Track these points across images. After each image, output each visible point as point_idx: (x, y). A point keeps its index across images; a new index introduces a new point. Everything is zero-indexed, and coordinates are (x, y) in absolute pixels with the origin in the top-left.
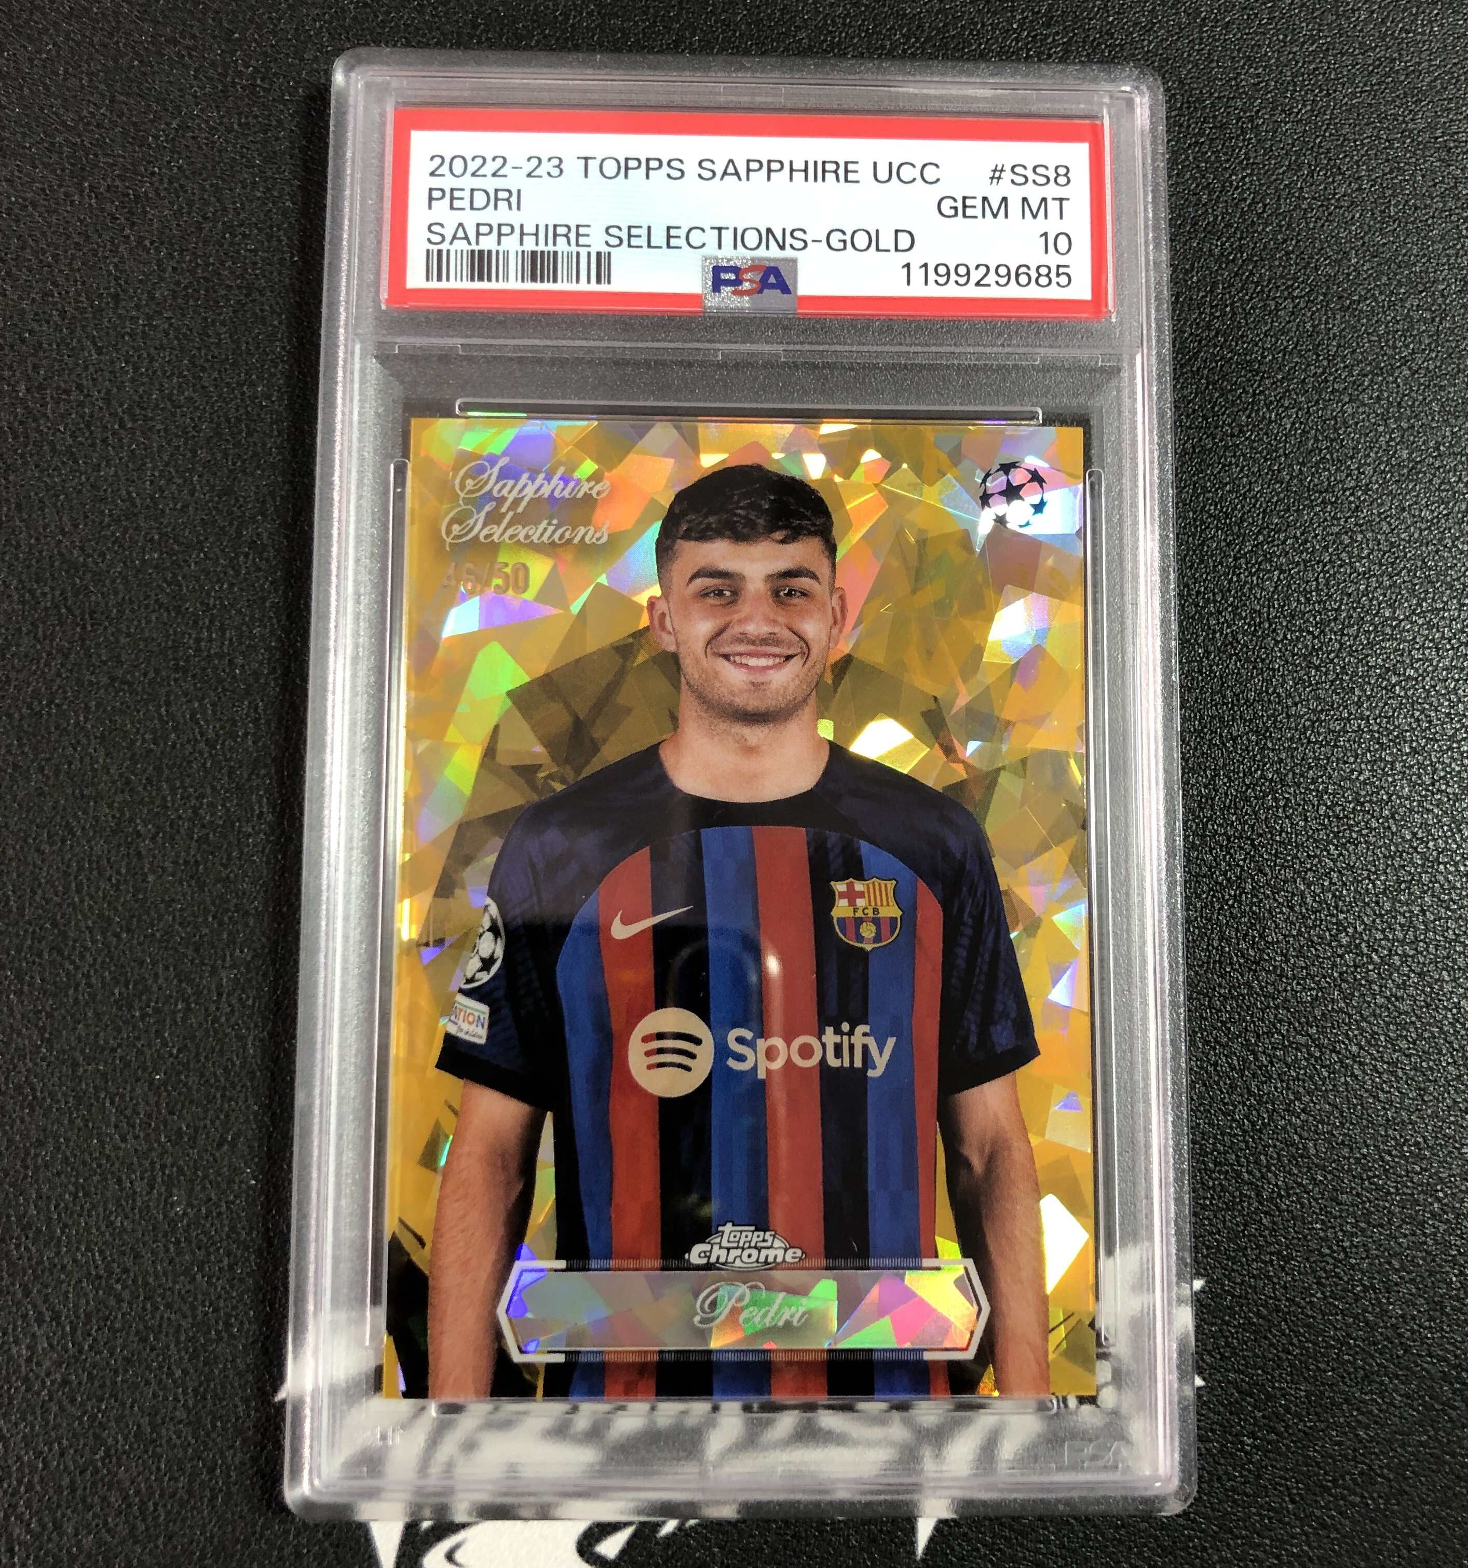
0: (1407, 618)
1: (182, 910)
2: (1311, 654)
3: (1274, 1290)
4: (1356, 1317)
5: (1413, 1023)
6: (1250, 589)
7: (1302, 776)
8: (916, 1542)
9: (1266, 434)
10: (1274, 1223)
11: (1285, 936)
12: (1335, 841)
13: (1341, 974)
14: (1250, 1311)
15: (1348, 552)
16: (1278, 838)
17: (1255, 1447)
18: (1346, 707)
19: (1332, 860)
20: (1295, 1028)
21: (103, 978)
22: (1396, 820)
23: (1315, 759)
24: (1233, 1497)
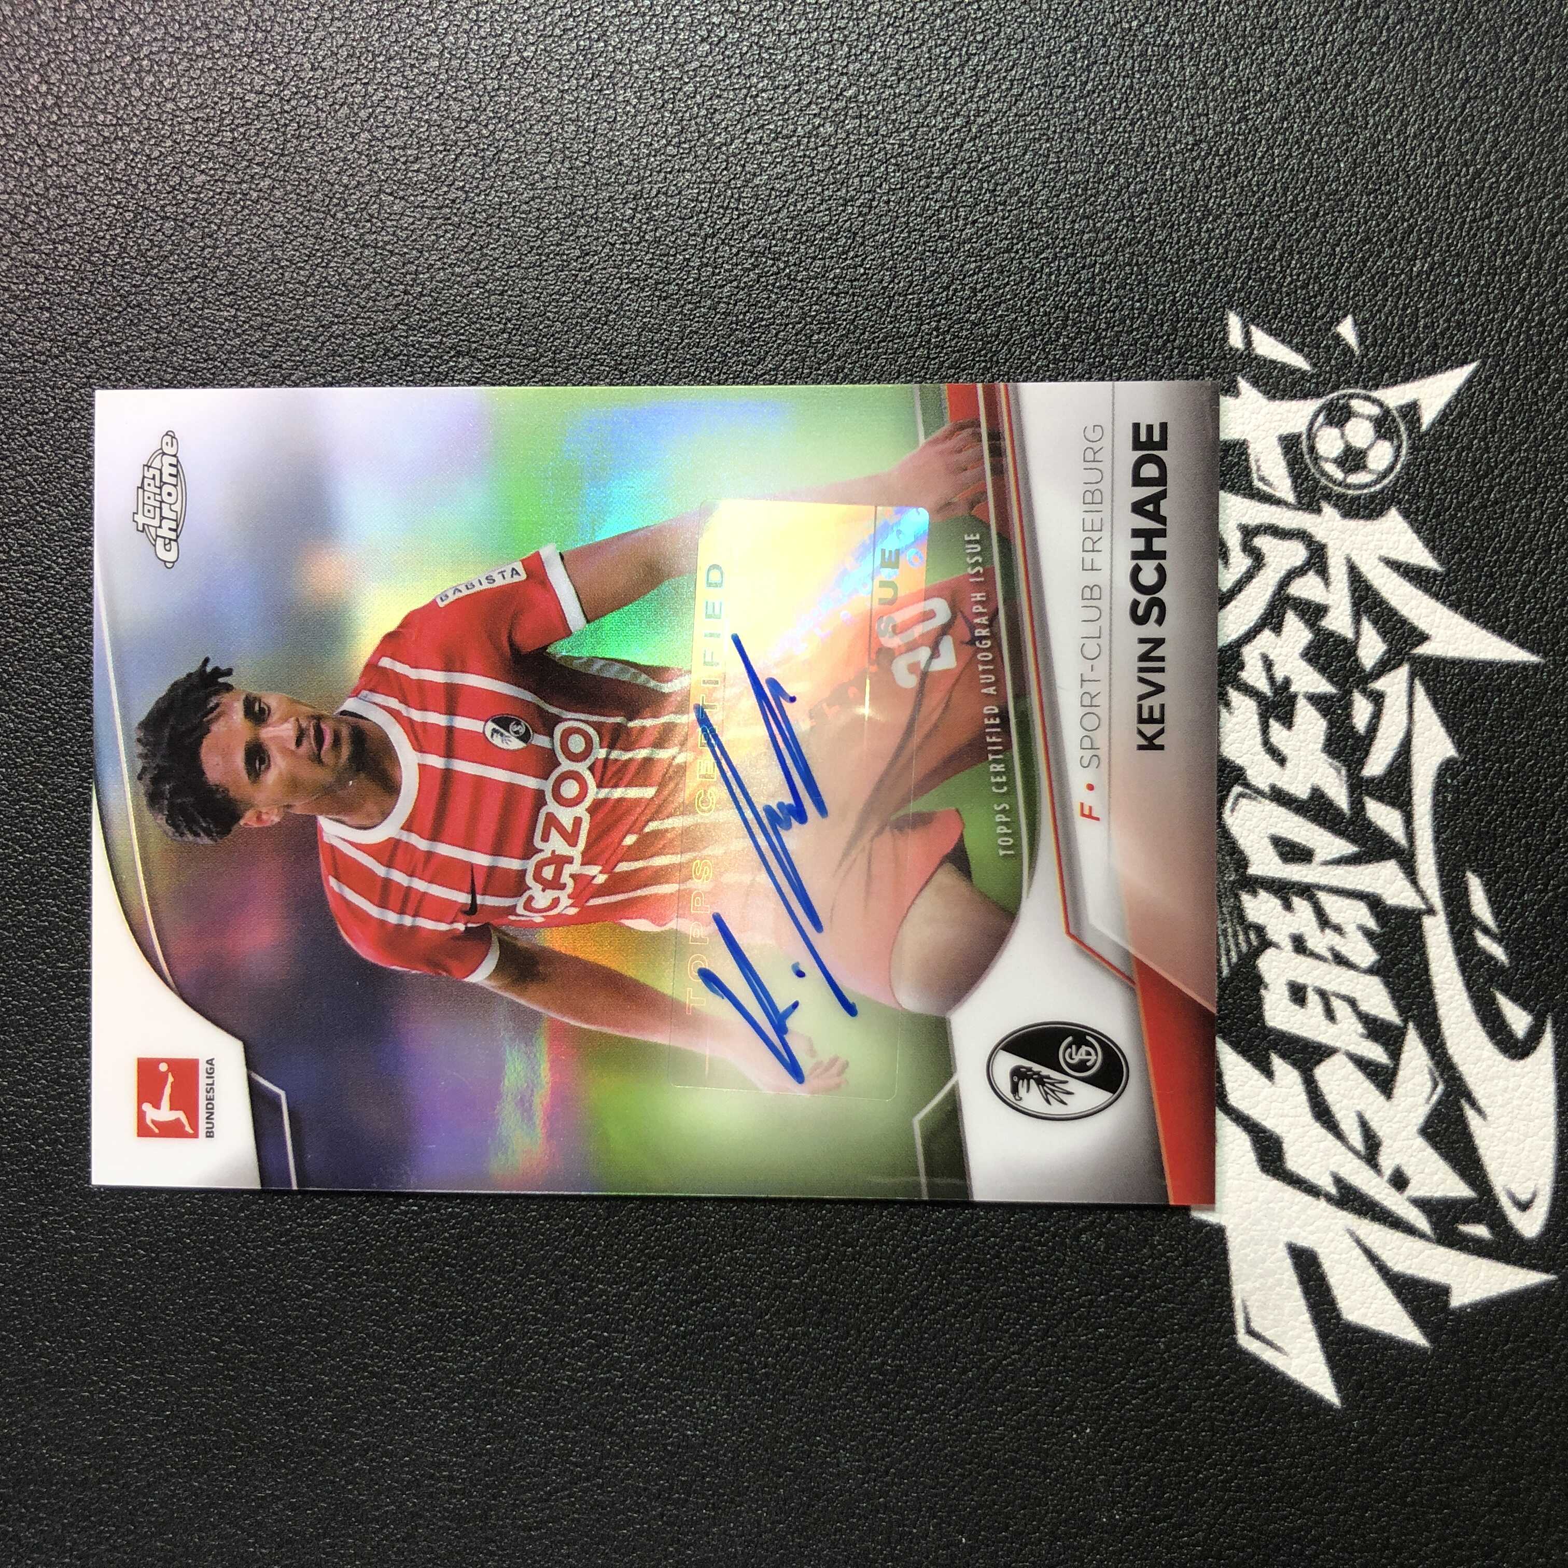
0: (440, 41)
2: (483, 158)
3: (1242, 228)
4: (1277, 132)
5: (929, 51)
6: (402, 230)
7: (630, 173)
8: (1525, 663)
9: (213, 205)
10: (1164, 226)
12: (711, 136)
13: (869, 135)
14: (1266, 259)
15: (359, 109)
16: (705, 205)
17: (1425, 258)
18: (548, 117)
19: (732, 141)
20: (934, 193)
22: (685, 62)
23: (610, 158)
24: (1483, 286)
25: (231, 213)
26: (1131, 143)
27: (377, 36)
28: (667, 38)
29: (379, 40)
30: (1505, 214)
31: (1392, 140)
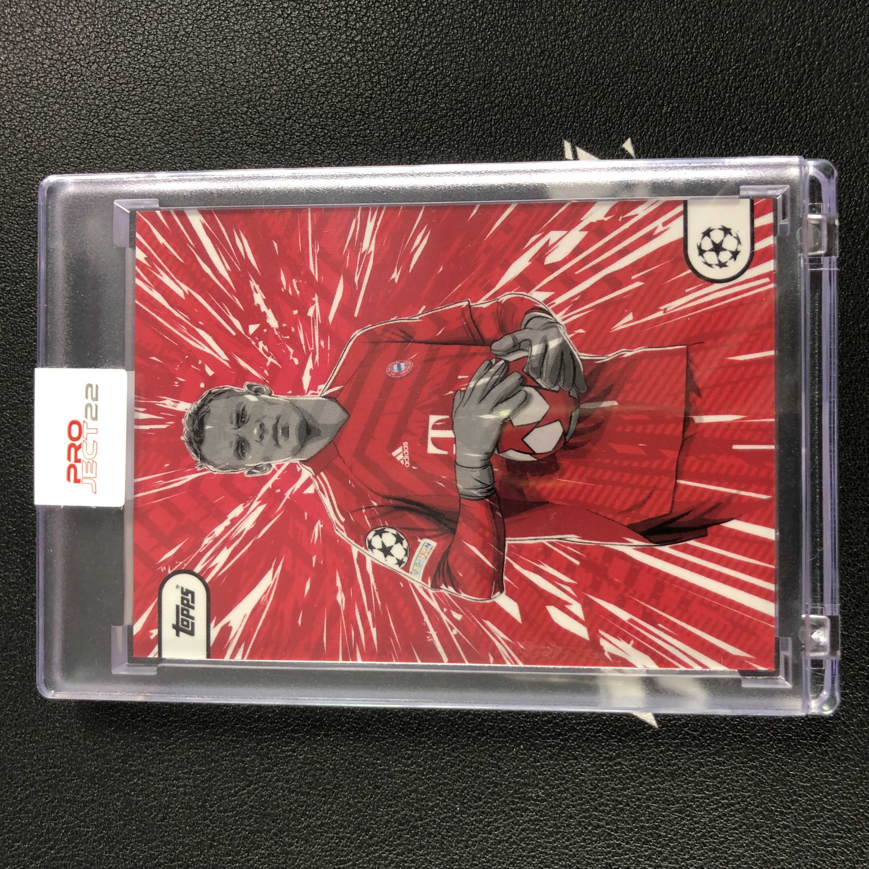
0: (143, 26)
1: (354, 798)
2: (168, 86)
3: (569, 95)
4: (584, 43)
5: (398, 12)
6: (128, 126)
7: (244, 89)
9: (30, 120)
10: (527, 97)
11: (346, 96)
12: (285, 66)
13: (369, 60)
14: (582, 111)
15: (103, 64)
16: (284, 103)
17: (668, 104)
18: (200, 63)
19: (297, 68)
20: (404, 88)
21: (398, 845)
22: (271, 28)
23: (234, 81)
24: (700, 118)
25: (39, 123)
26: (507, 54)
27: (109, 26)
28: (260, 16)
29: (111, 28)
30: (710, 78)
31: (647, 43)
